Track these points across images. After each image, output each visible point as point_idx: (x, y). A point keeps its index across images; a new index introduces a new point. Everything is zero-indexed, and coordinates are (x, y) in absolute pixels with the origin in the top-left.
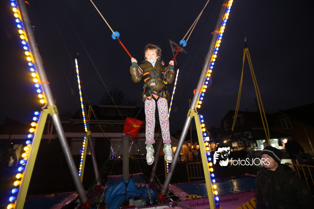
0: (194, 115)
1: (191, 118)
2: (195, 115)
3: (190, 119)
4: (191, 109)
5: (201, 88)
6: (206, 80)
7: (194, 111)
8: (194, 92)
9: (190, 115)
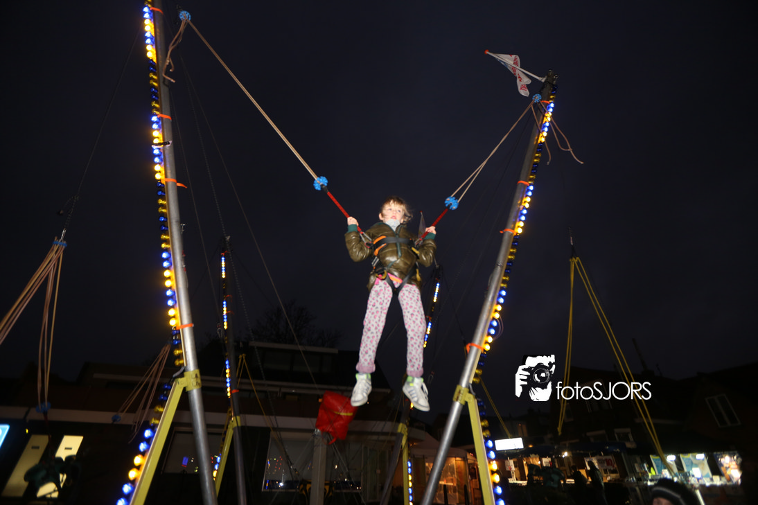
0: (467, 400)
1: (461, 404)
2: (469, 398)
3: (459, 407)
4: (461, 385)
5: (481, 341)
6: (491, 326)
7: (468, 390)
8: (468, 348)
9: (460, 398)
